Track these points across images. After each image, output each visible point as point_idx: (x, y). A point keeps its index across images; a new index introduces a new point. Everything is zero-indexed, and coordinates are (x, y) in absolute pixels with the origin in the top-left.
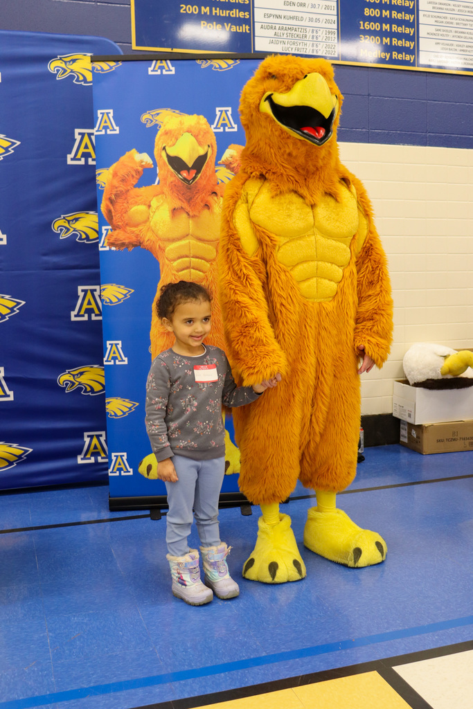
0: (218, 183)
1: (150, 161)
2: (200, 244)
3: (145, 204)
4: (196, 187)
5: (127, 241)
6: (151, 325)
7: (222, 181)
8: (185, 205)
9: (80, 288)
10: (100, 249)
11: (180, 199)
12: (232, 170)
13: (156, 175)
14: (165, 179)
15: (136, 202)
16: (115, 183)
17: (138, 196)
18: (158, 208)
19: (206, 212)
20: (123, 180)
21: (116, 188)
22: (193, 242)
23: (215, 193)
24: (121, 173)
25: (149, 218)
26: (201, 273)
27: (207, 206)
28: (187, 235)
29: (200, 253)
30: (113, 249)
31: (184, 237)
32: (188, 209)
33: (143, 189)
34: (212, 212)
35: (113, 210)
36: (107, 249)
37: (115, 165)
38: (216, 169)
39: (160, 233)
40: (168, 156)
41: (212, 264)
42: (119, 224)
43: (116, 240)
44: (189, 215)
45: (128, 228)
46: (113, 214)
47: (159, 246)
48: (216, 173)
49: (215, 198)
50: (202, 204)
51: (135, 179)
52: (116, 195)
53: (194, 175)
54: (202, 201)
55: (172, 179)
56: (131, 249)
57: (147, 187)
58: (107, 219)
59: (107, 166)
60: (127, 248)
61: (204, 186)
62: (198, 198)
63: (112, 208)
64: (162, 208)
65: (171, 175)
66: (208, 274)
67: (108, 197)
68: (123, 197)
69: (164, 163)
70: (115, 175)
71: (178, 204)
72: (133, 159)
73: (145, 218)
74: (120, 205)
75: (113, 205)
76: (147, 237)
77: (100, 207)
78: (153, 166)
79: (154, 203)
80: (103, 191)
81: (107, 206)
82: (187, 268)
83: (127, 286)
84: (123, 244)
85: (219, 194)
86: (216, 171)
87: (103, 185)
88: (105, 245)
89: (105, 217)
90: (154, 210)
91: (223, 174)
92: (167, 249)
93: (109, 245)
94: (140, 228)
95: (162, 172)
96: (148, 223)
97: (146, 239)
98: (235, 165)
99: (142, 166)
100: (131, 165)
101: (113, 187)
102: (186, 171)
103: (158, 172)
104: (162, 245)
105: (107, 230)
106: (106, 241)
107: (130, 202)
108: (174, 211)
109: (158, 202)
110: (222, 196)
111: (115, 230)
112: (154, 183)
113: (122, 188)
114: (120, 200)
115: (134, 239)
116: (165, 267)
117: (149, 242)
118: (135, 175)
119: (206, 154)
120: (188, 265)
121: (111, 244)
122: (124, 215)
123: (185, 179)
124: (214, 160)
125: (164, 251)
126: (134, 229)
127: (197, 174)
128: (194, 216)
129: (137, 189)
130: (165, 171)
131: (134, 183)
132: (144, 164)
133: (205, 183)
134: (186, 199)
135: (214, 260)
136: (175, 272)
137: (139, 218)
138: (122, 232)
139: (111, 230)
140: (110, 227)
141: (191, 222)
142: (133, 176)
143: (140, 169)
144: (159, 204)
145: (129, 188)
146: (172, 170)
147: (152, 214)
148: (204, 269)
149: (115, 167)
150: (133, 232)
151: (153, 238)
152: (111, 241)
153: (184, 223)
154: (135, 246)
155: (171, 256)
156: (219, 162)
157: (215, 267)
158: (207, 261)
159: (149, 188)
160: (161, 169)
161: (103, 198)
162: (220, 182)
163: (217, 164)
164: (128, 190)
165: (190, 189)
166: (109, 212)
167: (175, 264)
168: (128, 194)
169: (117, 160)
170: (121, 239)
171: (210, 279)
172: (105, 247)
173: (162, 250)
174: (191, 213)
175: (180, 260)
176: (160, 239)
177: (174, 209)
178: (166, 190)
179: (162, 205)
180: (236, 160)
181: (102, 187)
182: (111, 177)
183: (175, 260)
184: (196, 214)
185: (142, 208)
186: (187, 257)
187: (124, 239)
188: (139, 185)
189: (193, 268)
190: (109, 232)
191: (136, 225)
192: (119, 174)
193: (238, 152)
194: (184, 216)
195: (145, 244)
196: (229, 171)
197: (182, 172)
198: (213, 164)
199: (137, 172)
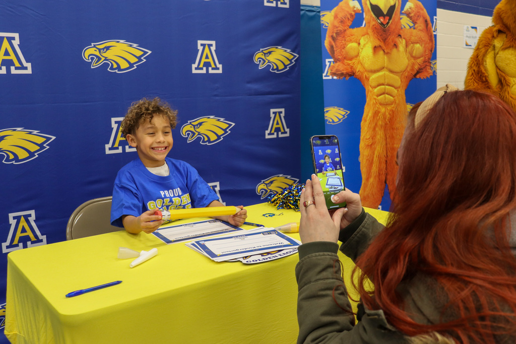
0: (402, 28)
1: (360, 8)
2: (392, 75)
3: (356, 42)
4: (389, 30)
5: (345, 72)
6: (359, 139)
7: (405, 27)
8: (382, 44)
9: (272, 111)
10: (324, 78)
11: (379, 39)
12: (410, 18)
13: (363, 19)
14: (369, 23)
15: (351, 40)
16: (336, 24)
17: (352, 35)
18: (364, 45)
19: (395, 50)
20: (342, 22)
21: (337, 27)
22: (387, 73)
23: (400, 36)
24: (341, 15)
25: (359, 53)
26: (392, 98)
27: (396, 46)
28: (383, 68)
29: (391, 82)
30: (335, 78)
31: (382, 69)
32: (384, 47)
33: (355, 29)
34: (398, 51)
35: (334, 46)
36: (330, 78)
37: (335, 8)
38: (401, 17)
39: (366, 66)
40: (371, 4)
41: (398, 91)
42: (339, 57)
43: (337, 70)
44: (384, 52)
45: (346, 61)
46: (335, 49)
47: (366, 76)
48: (401, 21)
49: (400, 40)
50: (393, 44)
51: (350, 21)
52: (337, 34)
53: (387, 21)
54: (392, 42)
55: (374, 23)
56: (348, 78)
57: (358, 28)
58: (330, 53)
59: (330, 9)
60: (345, 77)
61: (394, 29)
62: (391, 38)
63: (334, 44)
64: (367, 46)
65: (373, 20)
66: (396, 98)
67: (331, 34)
68: (342, 36)
69: (369, 9)
70: (336, 17)
71: (377, 43)
72: (348, 5)
73: (356, 54)
74: (340, 41)
75: (334, 42)
76: (358, 68)
77: (324, 43)
78: (361, 12)
79: (362, 42)
80: (327, 29)
81: (330, 42)
82: (383, 93)
83: (345, 108)
84: (342, 74)
85: (402, 36)
86: (401, 19)
87: (327, 25)
88: (328, 75)
89: (329, 51)
90: (362, 47)
91: (405, 21)
92: (371, 78)
93: (331, 75)
94: (353, 61)
95: (367, 17)
96: (358, 58)
97: (357, 70)
98: (412, 15)
99: (354, 11)
100: (347, 9)
101: (335, 27)
102: (382, 17)
103: (364, 16)
104: (367, 76)
105: (330, 62)
106: (330, 71)
107: (347, 39)
108: (375, 49)
109: (365, 41)
110: (404, 38)
111: (336, 62)
112: (362, 25)
113: (341, 28)
114: (340, 38)
115: (350, 70)
116: (369, 93)
117: (359, 73)
118: (349, 18)
119: (395, 5)
120: (383, 91)
121: (333, 74)
122: (343, 50)
123: (382, 24)
124: (399, 10)
125: (369, 80)
126: (349, 62)
127: (390, 20)
128: (388, 53)
129: (351, 30)
130: (369, 16)
131: (349, 24)
132: (355, 9)
133: (394, 27)
134: (383, 40)
135: (399, 87)
136: (375, 97)
137: (353, 53)
138: (341, 64)
139: (333, 62)
140: (332, 60)
141: (386, 57)
142: (348, 19)
143: (353, 13)
144: (365, 43)
145: (346, 28)
146: (374, 16)
147: (361, 50)
148: (394, 95)
149: (336, 11)
150: (349, 64)
151: (362, 70)
152: (333, 71)
153: (382, 57)
154: (350, 75)
155: (373, 84)
156: (403, 11)
157: (400, 93)
158: (396, 88)
159: (359, 29)
160: (366, 15)
161: (327, 36)
162: (403, 27)
163: (401, 13)
164: (345, 30)
165: (385, 31)
166: (332, 47)
167: (376, 90)
168: (345, 33)
169: (337, 4)
170: (341, 70)
171: (397, 102)
172: (328, 76)
173: (367, 79)
174: (385, 51)
175: (379, 88)
176: (366, 71)
177: (375, 47)
178: (370, 31)
179: (367, 43)
180: (413, 11)
181: (325, 26)
182: (333, 18)
183: (375, 87)
184: (389, 51)
185: (354, 45)
186: (383, 85)
187: (343, 70)
188: (352, 27)
189: (387, 94)
190: (332, 64)
191: (351, 59)
192: (338, 16)
193: (414, 5)
194: (382, 52)
195: (357, 74)
196: (408, 19)
197: (380, 18)
198: (399, 13)
199: (351, 15)
